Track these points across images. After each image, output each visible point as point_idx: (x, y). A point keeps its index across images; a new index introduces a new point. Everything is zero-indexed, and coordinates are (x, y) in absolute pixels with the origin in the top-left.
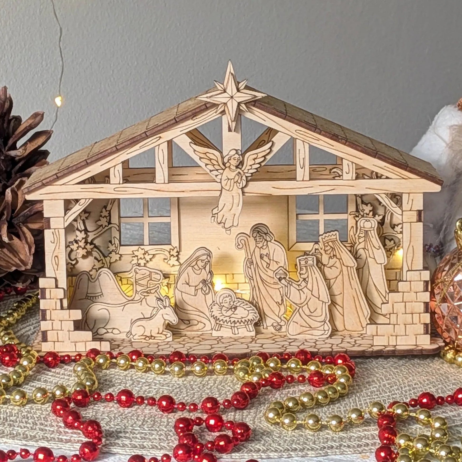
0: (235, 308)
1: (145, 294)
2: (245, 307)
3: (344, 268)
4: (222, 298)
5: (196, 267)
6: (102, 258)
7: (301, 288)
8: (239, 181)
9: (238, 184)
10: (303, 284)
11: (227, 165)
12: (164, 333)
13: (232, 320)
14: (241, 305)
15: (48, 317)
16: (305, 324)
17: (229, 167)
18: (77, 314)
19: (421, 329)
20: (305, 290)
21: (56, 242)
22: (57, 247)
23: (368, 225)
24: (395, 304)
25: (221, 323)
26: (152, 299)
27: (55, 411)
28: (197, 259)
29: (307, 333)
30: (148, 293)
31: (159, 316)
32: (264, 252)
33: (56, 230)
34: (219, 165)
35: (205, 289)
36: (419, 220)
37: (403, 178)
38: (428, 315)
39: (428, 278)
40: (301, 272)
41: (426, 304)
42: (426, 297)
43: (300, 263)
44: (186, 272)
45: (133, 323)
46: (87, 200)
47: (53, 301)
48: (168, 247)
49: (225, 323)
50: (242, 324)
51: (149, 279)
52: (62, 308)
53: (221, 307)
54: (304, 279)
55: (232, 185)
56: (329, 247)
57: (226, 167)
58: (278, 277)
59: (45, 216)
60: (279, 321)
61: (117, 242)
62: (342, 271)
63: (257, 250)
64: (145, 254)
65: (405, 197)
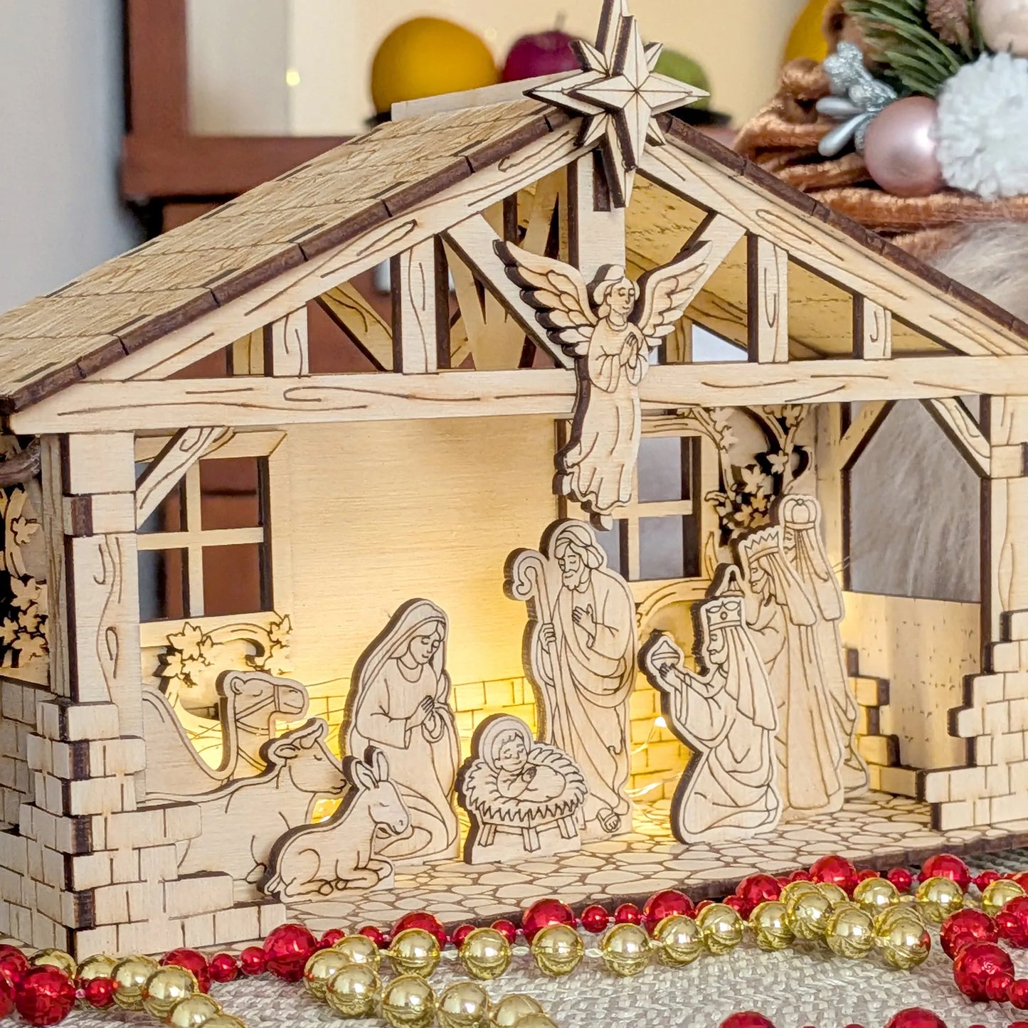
0: (533, 771)
1: (288, 753)
2: (556, 765)
3: (793, 630)
5: (408, 659)
7: (712, 692)
8: (632, 363)
9: (630, 372)
10: (718, 681)
11: (602, 311)
12: (373, 865)
13: (524, 807)
14: (547, 762)
15: (97, 841)
16: (724, 799)
17: (607, 317)
20: (723, 697)
21: (109, 580)
22: (115, 598)
23: (801, 514)
24: (988, 707)
25: (497, 820)
28: (411, 634)
29: (728, 820)
30: (294, 749)
31: (361, 814)
32: (582, 601)
33: (112, 538)
34: (582, 313)
35: (430, 725)
36: (1025, 472)
37: (994, 354)
40: (714, 646)
43: (709, 618)
44: (381, 677)
45: (285, 842)
46: (206, 431)
47: (114, 783)
48: (265, 620)
49: (507, 821)
50: (549, 818)
51: (271, 707)
53: (496, 772)
54: (720, 666)
55: (615, 373)
56: (761, 572)
57: (600, 319)
58: (658, 664)
59: (76, 487)
60: (613, 801)
62: (786, 639)
63: (566, 595)
64: (203, 642)
65: (996, 406)
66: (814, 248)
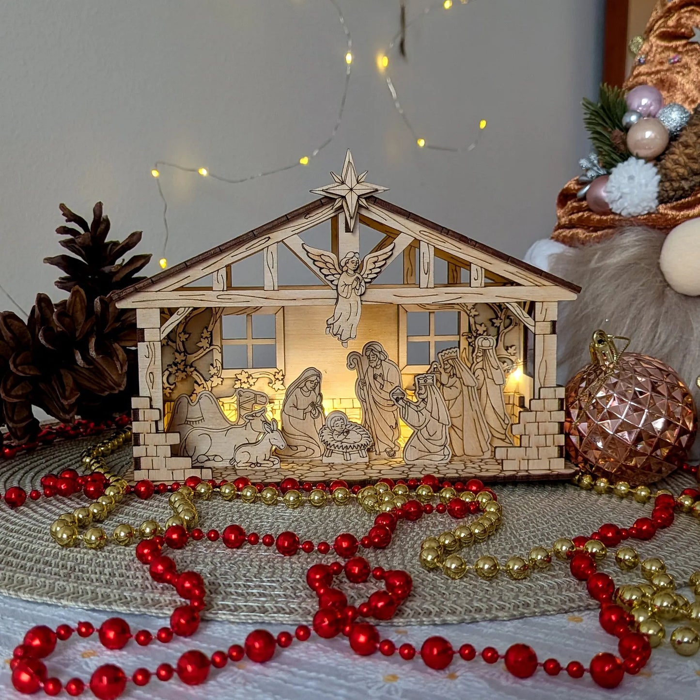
0: (348, 432)
1: (250, 418)
3: (465, 388)
4: (333, 422)
5: (305, 388)
6: (203, 382)
7: (419, 409)
8: (357, 288)
9: (356, 291)
10: (422, 405)
11: (345, 269)
12: (271, 459)
13: (344, 445)
14: (354, 429)
15: (141, 442)
16: (424, 449)
17: (347, 271)
18: (174, 439)
19: (555, 451)
20: (424, 411)
21: (150, 357)
22: (153, 362)
23: (486, 343)
24: (527, 425)
25: (332, 448)
26: (257, 424)
27: (141, 557)
28: (306, 380)
29: (426, 458)
30: (253, 416)
31: (266, 441)
32: (378, 372)
33: (151, 343)
34: (336, 269)
35: (314, 412)
36: (553, 332)
37: (537, 285)
38: (563, 437)
39: (563, 396)
40: (420, 392)
41: (561, 424)
42: (561, 416)
43: (419, 382)
44: (294, 394)
45: (236, 449)
46: (187, 309)
47: (148, 424)
48: (273, 371)
49: (337, 449)
50: (355, 449)
51: (254, 402)
52: (157, 431)
53: (332, 431)
54: (423, 400)
55: (350, 291)
56: (449, 365)
57: (343, 272)
58: (395, 397)
59: (139, 326)
60: (393, 446)
61: (219, 365)
62: (462, 391)
63: (370, 370)
64: (249, 377)
65: (538, 306)
66: (447, 245)
